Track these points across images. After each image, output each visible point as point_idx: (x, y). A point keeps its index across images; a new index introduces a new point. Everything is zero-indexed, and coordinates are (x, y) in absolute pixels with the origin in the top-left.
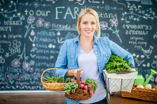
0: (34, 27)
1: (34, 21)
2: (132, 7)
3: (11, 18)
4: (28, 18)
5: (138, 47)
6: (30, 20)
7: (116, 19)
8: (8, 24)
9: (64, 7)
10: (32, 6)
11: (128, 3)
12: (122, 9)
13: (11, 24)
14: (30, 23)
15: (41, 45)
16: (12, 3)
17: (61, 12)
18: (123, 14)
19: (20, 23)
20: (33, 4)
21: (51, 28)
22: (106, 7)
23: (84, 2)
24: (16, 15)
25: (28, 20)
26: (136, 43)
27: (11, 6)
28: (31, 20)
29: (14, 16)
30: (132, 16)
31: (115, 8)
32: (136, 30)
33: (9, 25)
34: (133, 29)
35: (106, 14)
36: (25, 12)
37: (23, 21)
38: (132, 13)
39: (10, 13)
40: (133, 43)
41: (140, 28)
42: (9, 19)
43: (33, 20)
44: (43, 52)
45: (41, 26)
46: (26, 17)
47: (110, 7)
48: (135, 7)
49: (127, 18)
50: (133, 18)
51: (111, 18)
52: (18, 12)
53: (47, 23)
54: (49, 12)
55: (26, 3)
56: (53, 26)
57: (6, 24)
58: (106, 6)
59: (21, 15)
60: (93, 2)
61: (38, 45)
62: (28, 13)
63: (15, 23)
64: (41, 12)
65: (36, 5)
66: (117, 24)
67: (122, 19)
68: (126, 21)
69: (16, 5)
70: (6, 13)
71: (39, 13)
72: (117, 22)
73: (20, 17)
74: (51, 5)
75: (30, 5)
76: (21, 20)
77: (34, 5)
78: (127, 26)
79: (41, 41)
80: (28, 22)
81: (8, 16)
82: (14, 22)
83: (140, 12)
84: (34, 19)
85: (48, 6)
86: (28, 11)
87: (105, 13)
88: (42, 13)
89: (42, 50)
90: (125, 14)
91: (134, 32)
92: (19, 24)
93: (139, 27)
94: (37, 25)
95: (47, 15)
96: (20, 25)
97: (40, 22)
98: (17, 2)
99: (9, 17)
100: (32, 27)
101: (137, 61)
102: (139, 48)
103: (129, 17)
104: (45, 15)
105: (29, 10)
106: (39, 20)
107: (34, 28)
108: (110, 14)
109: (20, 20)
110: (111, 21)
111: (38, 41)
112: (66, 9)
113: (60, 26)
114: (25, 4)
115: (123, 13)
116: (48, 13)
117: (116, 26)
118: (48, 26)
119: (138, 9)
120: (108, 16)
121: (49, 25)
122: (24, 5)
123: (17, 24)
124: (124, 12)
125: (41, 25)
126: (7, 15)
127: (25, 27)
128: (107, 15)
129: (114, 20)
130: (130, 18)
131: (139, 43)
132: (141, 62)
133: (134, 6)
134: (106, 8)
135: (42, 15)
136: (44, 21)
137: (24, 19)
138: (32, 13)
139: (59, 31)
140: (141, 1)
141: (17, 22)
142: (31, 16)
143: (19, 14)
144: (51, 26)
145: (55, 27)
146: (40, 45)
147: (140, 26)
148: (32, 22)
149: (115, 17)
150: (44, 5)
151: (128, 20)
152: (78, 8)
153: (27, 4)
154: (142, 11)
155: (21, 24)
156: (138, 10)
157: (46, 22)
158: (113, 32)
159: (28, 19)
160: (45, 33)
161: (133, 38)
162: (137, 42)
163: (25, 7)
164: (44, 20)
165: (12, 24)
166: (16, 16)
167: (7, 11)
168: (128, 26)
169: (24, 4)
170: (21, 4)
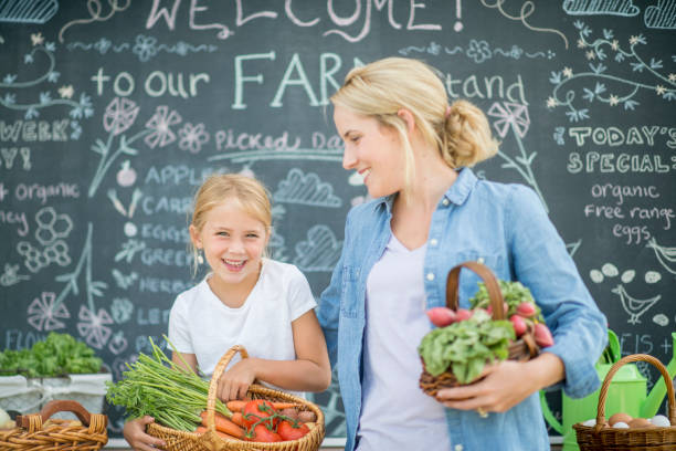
0: (130, 146)
1: (131, 121)
2: (597, 43)
3: (31, 111)
4: (109, 108)
5: (630, 231)
6: (116, 115)
7: (521, 103)
8: (15, 139)
9: (272, 55)
10: (128, 52)
11: (579, 25)
12: (551, 55)
13: (29, 136)
14: (117, 131)
15: (165, 228)
16: (38, 45)
17: (260, 79)
18: (556, 80)
19: (69, 130)
20: (133, 44)
21: (209, 148)
22: (472, 49)
23: (366, 30)
24: (55, 95)
25: (106, 116)
26: (617, 213)
27: (34, 57)
28: (119, 117)
29: (45, 100)
30: (600, 88)
31: (516, 52)
32: (617, 151)
33: (21, 143)
34: (605, 149)
35: (473, 78)
36: (96, 83)
37: (83, 121)
38: (598, 71)
39: (27, 89)
40: (603, 213)
41: (641, 142)
42: (21, 115)
43: (127, 116)
44: (173, 259)
45: (163, 144)
46: (100, 104)
47: (492, 48)
48: (615, 45)
49: (573, 97)
50: (605, 95)
51: (496, 98)
52: (63, 82)
53: (194, 130)
54: (206, 77)
55: (98, 40)
56: (219, 142)
57: (9, 136)
58: (474, 45)
59: (76, 98)
60: (410, 27)
61: (150, 230)
62: (108, 86)
63: (50, 130)
64: (167, 82)
65: (145, 47)
66: (527, 123)
67: (552, 102)
68: (567, 109)
69: (55, 53)
70: (11, 90)
71: (156, 84)
72: (523, 115)
73: (74, 104)
74: (212, 49)
75: (119, 50)
76: (77, 119)
77: (135, 48)
78: (572, 132)
79: (162, 211)
80: (107, 128)
81: (18, 102)
82: (44, 128)
83: (640, 66)
84: (136, 111)
85: (202, 51)
86: (107, 78)
87: (470, 75)
88: (170, 84)
89: (169, 253)
90: (563, 77)
91: (607, 164)
92: (65, 138)
93: (634, 139)
94: (147, 140)
95: (193, 91)
96: (70, 141)
97: (161, 126)
98: (61, 40)
99: (22, 107)
100: (124, 147)
101: (626, 300)
102: (635, 237)
103: (586, 90)
104: (184, 95)
105: (111, 72)
106: (155, 118)
107: (132, 152)
108: (493, 79)
109: (71, 119)
110: (496, 111)
111: (149, 212)
112: (281, 64)
113: (253, 141)
114: (96, 45)
115: (554, 74)
116: (200, 83)
117: (520, 134)
118: (199, 144)
119: (630, 52)
120: (483, 89)
121: (202, 138)
122: (92, 49)
123: (56, 137)
124: (559, 69)
125: (168, 138)
126: (14, 96)
127: (94, 149)
128: (476, 87)
129: (513, 109)
130: (590, 95)
131: (637, 213)
132: (646, 305)
133: (611, 40)
134: (472, 53)
135: (173, 92)
136: (179, 120)
137: (89, 112)
138: (124, 85)
139: (247, 163)
140: (646, 17)
141: (58, 126)
142: (121, 98)
143: (67, 92)
144: (213, 139)
145: (230, 144)
146: (159, 227)
147: (640, 131)
148: (127, 127)
149: (515, 93)
150: (182, 49)
151: (579, 103)
152: (336, 57)
153: (104, 45)
154: (648, 63)
155: (75, 136)
156: (628, 55)
157: (188, 125)
158: (506, 162)
159: (108, 113)
160: (181, 172)
161: (603, 190)
162: (625, 209)
163: (94, 61)
164: (181, 113)
165: (49, 137)
166: (55, 102)
167: (15, 77)
168: (580, 133)
169: (89, 46)
170: (76, 44)
